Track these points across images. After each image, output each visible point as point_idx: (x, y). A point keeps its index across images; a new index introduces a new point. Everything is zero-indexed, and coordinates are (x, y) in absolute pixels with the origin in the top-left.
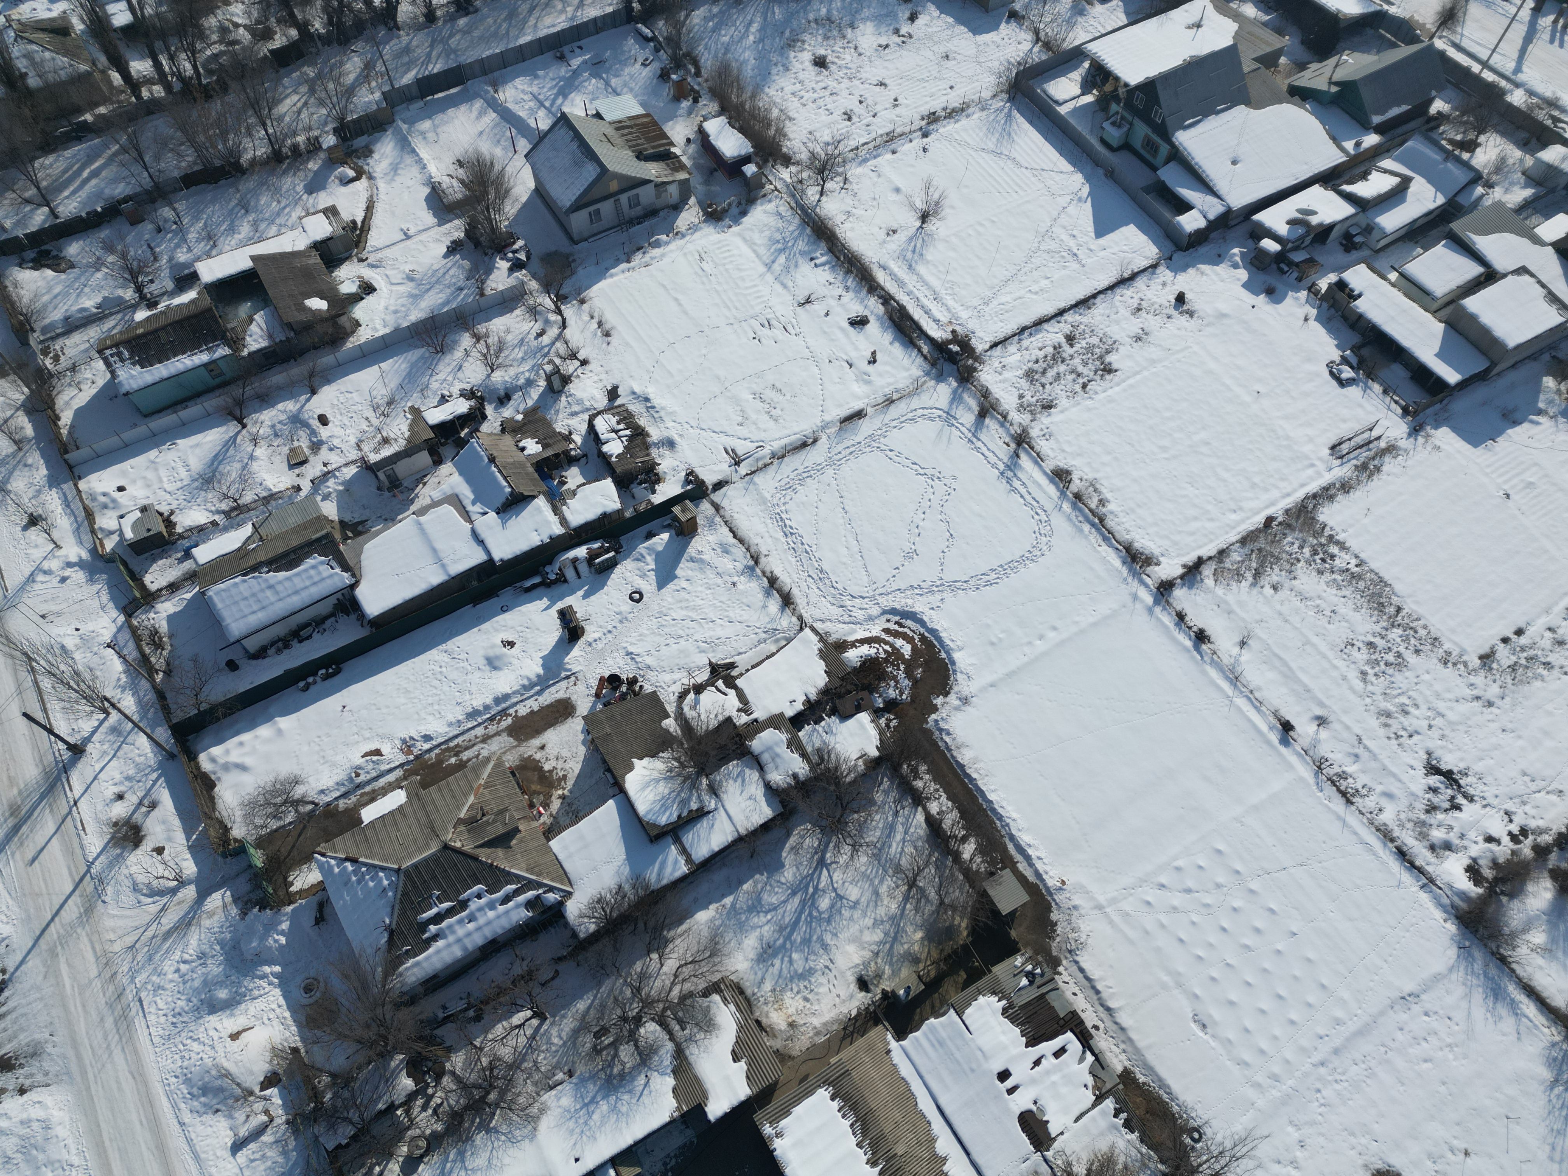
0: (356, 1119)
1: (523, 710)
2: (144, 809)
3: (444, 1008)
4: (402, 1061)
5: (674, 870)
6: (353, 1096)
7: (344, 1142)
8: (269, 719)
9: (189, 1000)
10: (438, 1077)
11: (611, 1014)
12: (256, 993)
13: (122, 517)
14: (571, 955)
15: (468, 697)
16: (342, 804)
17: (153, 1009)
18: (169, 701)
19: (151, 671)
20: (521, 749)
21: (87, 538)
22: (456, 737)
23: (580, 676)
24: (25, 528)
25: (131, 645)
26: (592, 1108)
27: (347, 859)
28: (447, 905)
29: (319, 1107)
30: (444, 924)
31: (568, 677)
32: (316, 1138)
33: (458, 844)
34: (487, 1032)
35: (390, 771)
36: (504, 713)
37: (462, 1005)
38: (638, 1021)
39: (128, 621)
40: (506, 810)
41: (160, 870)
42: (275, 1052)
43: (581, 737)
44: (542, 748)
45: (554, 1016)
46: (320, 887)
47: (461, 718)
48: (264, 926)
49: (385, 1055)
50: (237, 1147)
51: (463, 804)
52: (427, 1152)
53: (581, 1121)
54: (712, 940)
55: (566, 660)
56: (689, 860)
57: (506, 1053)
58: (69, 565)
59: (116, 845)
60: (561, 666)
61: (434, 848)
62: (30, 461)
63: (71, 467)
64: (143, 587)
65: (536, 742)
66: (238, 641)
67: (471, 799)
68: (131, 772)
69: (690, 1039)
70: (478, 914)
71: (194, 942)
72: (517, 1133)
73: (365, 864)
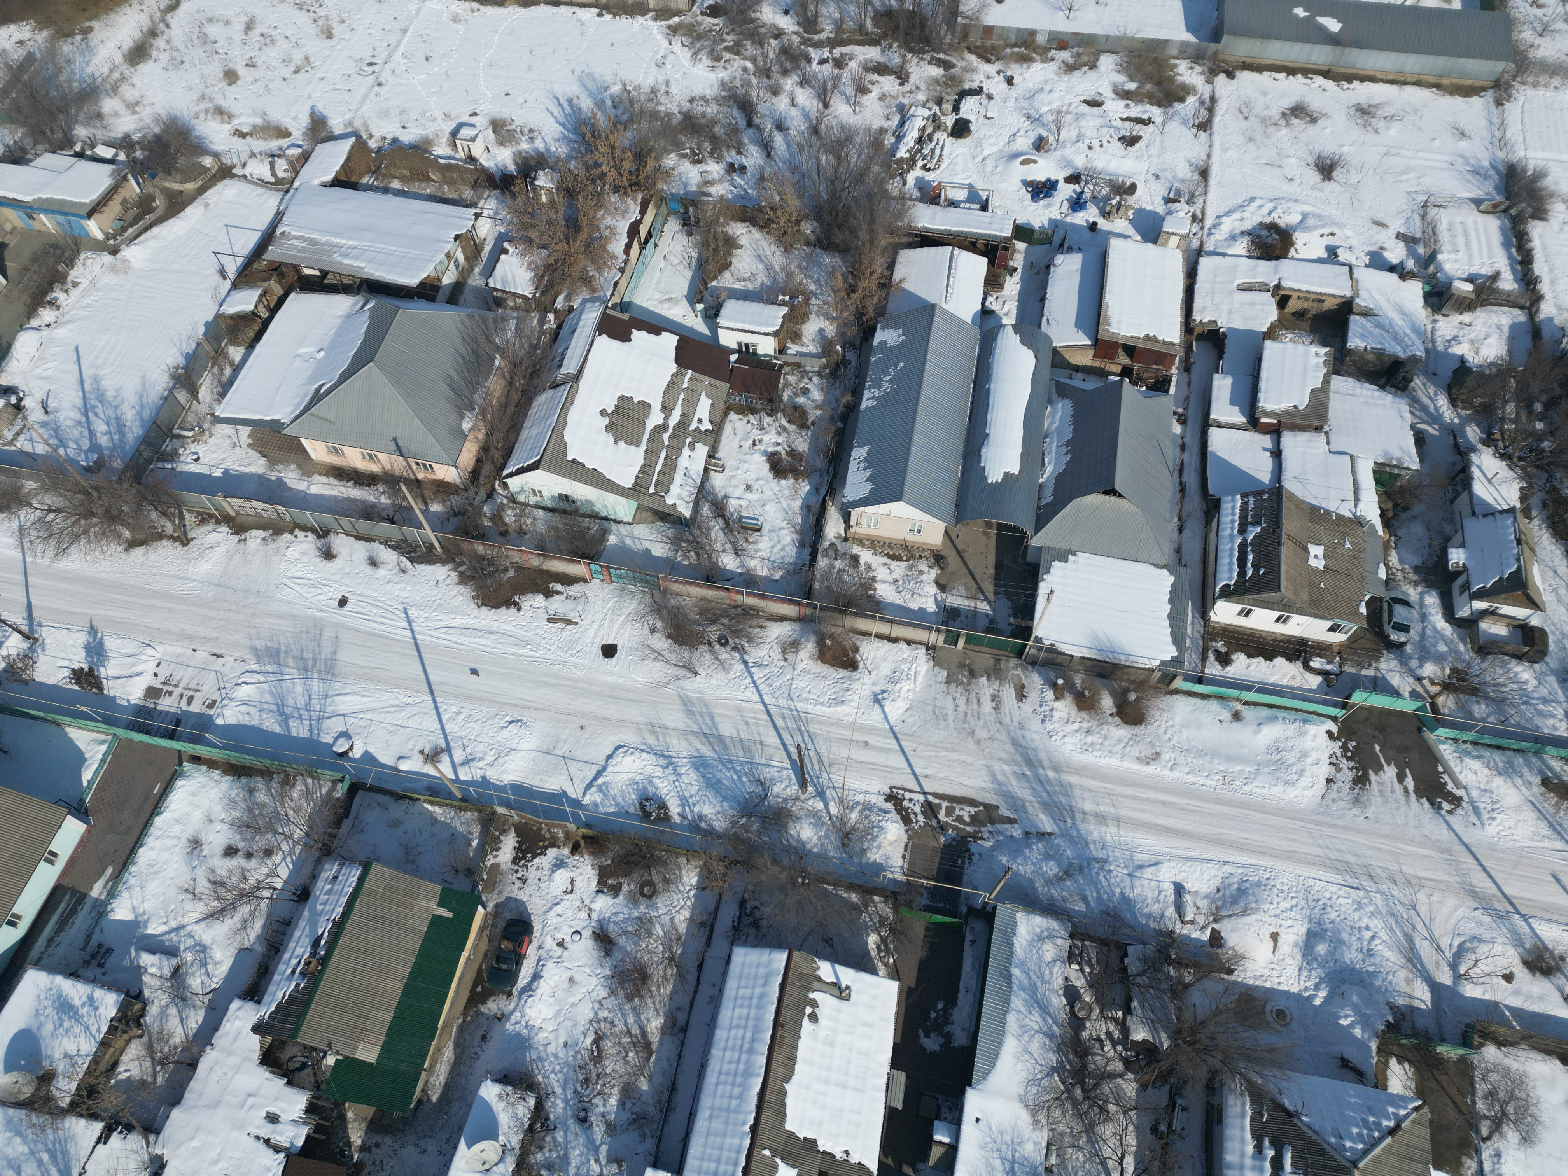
0: (1138, 980)
3: (1185, 1109)
4: (1161, 1043)
6: (1159, 989)
7: (1126, 961)
9: (1332, 922)
10: (1127, 1063)
12: (1305, 973)
16: (1470, 1165)
17: (1341, 893)
26: (1007, 1166)
27: (1398, 1127)
29: (1168, 960)
30: (1268, 1166)
32: (1145, 944)
34: (1137, 1128)
37: (1177, 1125)
41: (1484, 967)
42: (1240, 957)
46: (1380, 1083)
48: (1369, 1017)
49: (1176, 1034)
50: (1179, 889)
52: (1072, 1012)
53: (1004, 1148)
57: (1107, 1130)
59: (1536, 947)
71: (1388, 954)
72: (1034, 1090)
73: (1381, 1139)
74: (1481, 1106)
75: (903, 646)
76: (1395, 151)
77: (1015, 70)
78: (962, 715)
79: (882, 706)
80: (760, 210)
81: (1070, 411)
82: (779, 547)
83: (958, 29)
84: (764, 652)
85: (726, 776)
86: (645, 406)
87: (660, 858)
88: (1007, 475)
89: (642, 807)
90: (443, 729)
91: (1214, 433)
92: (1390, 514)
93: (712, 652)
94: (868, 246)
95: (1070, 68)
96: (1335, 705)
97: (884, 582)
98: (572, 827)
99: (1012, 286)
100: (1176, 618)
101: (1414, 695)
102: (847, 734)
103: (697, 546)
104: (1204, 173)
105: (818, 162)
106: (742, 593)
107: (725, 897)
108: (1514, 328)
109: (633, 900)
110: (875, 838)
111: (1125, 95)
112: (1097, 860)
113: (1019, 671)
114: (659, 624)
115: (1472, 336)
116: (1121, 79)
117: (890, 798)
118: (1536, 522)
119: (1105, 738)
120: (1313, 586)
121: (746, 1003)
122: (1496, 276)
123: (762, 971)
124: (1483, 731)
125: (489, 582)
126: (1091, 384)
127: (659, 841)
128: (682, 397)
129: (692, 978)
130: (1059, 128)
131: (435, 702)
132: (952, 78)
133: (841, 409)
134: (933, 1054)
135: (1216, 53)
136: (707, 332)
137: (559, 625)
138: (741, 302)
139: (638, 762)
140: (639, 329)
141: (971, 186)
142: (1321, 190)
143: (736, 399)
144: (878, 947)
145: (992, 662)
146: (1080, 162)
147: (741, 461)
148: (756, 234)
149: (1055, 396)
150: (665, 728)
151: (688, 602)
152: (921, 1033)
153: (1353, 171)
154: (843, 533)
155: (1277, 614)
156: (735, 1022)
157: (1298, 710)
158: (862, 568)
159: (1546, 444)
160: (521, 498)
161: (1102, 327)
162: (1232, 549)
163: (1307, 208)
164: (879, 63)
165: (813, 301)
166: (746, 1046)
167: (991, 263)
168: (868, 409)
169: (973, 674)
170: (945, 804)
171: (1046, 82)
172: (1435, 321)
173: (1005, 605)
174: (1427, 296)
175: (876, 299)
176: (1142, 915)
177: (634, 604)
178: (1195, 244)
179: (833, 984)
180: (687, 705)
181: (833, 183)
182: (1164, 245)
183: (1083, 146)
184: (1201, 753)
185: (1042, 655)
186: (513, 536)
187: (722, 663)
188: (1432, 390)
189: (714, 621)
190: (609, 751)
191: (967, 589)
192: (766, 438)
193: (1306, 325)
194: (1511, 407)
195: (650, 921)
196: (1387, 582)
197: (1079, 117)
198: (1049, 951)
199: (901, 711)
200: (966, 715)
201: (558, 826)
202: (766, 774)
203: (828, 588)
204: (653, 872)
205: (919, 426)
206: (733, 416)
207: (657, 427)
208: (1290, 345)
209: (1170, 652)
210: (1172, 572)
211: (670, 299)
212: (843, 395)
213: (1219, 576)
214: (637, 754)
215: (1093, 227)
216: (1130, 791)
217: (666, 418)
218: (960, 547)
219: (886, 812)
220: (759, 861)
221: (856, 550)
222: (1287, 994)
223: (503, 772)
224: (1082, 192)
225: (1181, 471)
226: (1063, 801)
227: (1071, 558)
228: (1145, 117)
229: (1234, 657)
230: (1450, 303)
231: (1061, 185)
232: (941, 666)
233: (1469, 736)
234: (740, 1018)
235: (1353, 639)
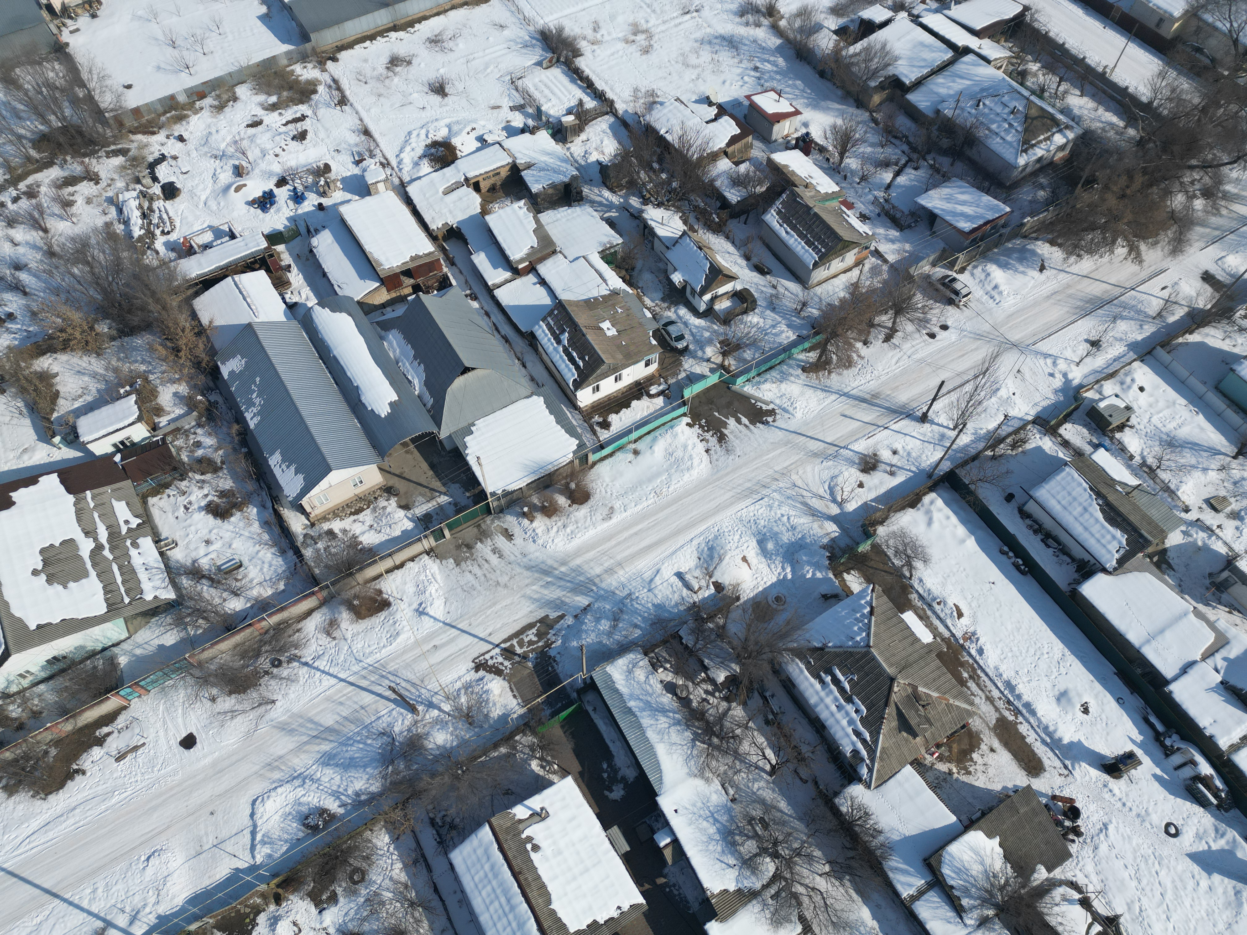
0: (698, 646)
1: (1023, 729)
2: (888, 469)
3: (773, 696)
4: (735, 671)
5: (903, 884)
6: (711, 642)
7: (684, 641)
8: (972, 532)
9: (764, 527)
10: (727, 699)
11: (779, 831)
12: (773, 566)
13: (1117, 396)
14: (820, 792)
15: (1025, 680)
16: (914, 596)
17: (757, 507)
18: (972, 464)
19: (993, 447)
20: (987, 731)
21: (1092, 379)
22: (987, 675)
23: (1070, 778)
24: (1087, 341)
25: (1011, 429)
26: (711, 820)
27: (872, 608)
28: (847, 687)
29: (704, 621)
30: (833, 687)
31: (1066, 767)
32: (686, 623)
33: (896, 689)
34: (758, 730)
35: (947, 627)
36: (1017, 712)
37: (776, 709)
38: (775, 855)
39: (1029, 422)
40: (931, 724)
41: (847, 489)
42: (736, 586)
43: (1010, 785)
44: (992, 750)
45: (773, 783)
46: (848, 593)
47: (1005, 676)
48: (817, 562)
49: (738, 659)
50: (680, 575)
51: (930, 689)
52: (679, 698)
53: (702, 812)
54: (846, 923)
55: (1083, 764)
56: (914, 898)
57: (745, 747)
58: (1065, 375)
59: (860, 459)
60: (1076, 759)
61: (890, 670)
62: (1145, 327)
63: (1149, 353)
64: (1060, 424)
65: (996, 744)
66: (1031, 497)
67: (935, 694)
68: (914, 454)
69: (765, 905)
70: (843, 712)
71: (802, 521)
72: (693, 763)
73: (870, 621)
74: (897, 562)
75: (410, 564)
76: (471, 57)
77: (178, 129)
78: (483, 578)
79: (427, 614)
80: (51, 337)
81: (400, 336)
82: (266, 566)
83: (111, 122)
84: (313, 647)
85: (354, 751)
86: (69, 543)
87: (349, 847)
88: (391, 404)
89: (307, 826)
90: (90, 913)
91: (498, 293)
92: (628, 277)
93: (274, 677)
94: (163, 313)
95: (220, 108)
96: (679, 407)
97: (364, 533)
98: (263, 887)
99: (296, 278)
100: (561, 421)
101: (712, 371)
102: (418, 652)
103: (200, 613)
104: (366, 132)
105: (73, 275)
106: (264, 619)
107: (417, 830)
108: (611, 127)
109: (352, 893)
110: (487, 701)
111: (273, 107)
112: (626, 598)
113: (497, 523)
114: (215, 691)
115: (594, 146)
116: (262, 98)
117: (477, 668)
118: (701, 232)
119: (577, 522)
120: (619, 347)
121: (486, 882)
122: (581, 103)
123: (480, 852)
124: (758, 365)
125: (37, 774)
126: (400, 310)
127: (339, 837)
128: (96, 515)
129: (436, 903)
130: (244, 154)
131: (65, 900)
132: (134, 159)
133: (237, 438)
134: (623, 798)
135: (313, 49)
136: (79, 454)
137: (129, 757)
138: (90, 415)
139: (278, 799)
140: (15, 490)
141: (211, 228)
142: (446, 105)
143: (144, 487)
144: (542, 767)
145: (475, 530)
146: (277, 169)
147: (186, 528)
148: (63, 357)
149: (383, 333)
150: (280, 757)
151: (226, 658)
152: (606, 793)
153: (456, 83)
154: (307, 522)
155: (613, 377)
156: (488, 901)
157: (663, 424)
158: (340, 535)
159: (674, 184)
160: (14, 689)
161: (378, 269)
162: (561, 357)
163: (447, 121)
164: (66, 178)
165: (151, 377)
166: (507, 909)
167: (268, 271)
168: (257, 426)
169: (469, 547)
170: (515, 642)
171: (209, 126)
172: (568, 149)
173: (456, 488)
174: (554, 136)
175: (201, 346)
176: (673, 607)
177: (182, 693)
178: (396, 181)
179: (531, 815)
180: (285, 728)
181: (97, 284)
182: (377, 192)
183: (270, 157)
184: (633, 489)
185: (503, 501)
186: (30, 723)
187: (288, 679)
188: (596, 191)
189: (258, 655)
190: (248, 811)
191: (423, 495)
192: (193, 498)
193: (501, 193)
194: (642, 175)
195: (376, 894)
196: (654, 317)
197: (252, 138)
198: (640, 674)
199: (442, 607)
200: (485, 576)
201: (251, 897)
202: (382, 725)
203: (326, 566)
204: (352, 861)
205: (304, 412)
206: (152, 501)
207: (92, 551)
208: (501, 211)
209: (573, 443)
210: (539, 395)
211: (25, 451)
212: (230, 428)
213: (566, 378)
214: (273, 794)
215: (320, 207)
216: (613, 542)
217: (96, 539)
218: (397, 472)
219: (481, 679)
220: (422, 785)
221: (326, 526)
222: (773, 585)
223: (172, 899)
224: (295, 188)
225: (497, 329)
226: (582, 579)
227: (473, 428)
228: (298, 115)
229: (609, 419)
230: (569, 134)
231: (276, 191)
232: (446, 558)
233: (753, 373)
234: (489, 895)
235: (661, 363)
